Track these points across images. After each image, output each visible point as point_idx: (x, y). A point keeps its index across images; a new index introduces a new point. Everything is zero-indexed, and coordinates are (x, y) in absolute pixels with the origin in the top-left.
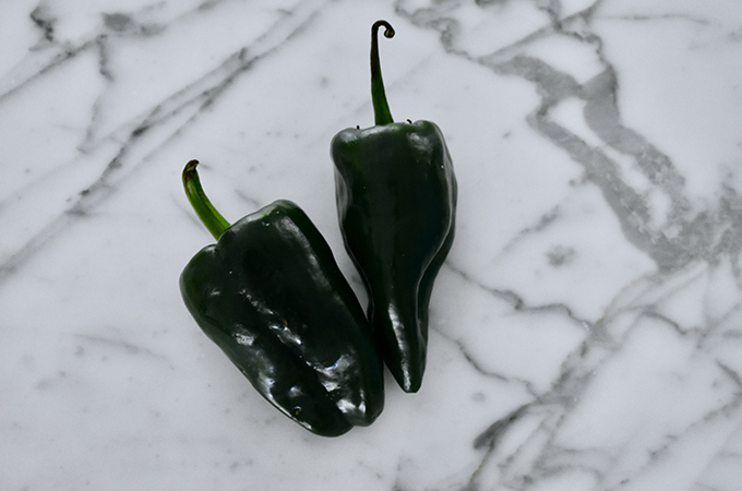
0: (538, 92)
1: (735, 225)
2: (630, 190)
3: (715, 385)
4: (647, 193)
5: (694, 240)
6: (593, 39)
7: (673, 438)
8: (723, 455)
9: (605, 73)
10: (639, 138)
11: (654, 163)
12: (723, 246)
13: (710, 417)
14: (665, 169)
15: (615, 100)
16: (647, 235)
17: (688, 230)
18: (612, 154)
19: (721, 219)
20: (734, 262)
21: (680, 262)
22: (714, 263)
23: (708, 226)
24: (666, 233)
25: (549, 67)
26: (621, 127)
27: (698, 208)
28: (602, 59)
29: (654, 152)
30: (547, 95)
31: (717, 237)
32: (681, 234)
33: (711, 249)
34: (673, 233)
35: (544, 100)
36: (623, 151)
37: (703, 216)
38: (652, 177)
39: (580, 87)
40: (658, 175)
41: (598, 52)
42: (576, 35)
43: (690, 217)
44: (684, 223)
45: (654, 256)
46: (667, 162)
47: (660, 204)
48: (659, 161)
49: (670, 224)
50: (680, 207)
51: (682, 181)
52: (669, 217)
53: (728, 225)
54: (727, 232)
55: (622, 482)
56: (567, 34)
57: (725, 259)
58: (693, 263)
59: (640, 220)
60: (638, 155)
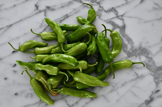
0: (113, 27)
1: (141, 51)
2: (125, 44)
3: (134, 75)
4: (127, 45)
5: (134, 53)
6: (122, 19)
7: (126, 82)
8: (133, 86)
9: (124, 25)
10: (128, 36)
11: (129, 40)
12: (138, 54)
13: (132, 80)
14: (131, 41)
15: (125, 30)
16: (127, 51)
17: (133, 51)
18: (123, 38)
19: (139, 50)
20: (140, 57)
21: (131, 56)
22: (136, 57)
23: (136, 51)
24: (130, 51)
25: (115, 23)
26: (125, 34)
27: (135, 48)
28: (123, 23)
29: (129, 38)
30: (114, 27)
31: (138, 53)
32: (132, 51)
33: (136, 55)
34: (131, 51)
35: (113, 28)
36: (125, 38)
37: (136, 49)
38: (129, 42)
39: (119, 27)
40: (130, 42)
41: (123, 22)
42: (120, 19)
43: (134, 49)
44: (133, 50)
45: (127, 54)
46: (131, 40)
47: (129, 47)
48: (130, 40)
49: (130, 50)
50: (132, 47)
51: (133, 43)
52: (130, 48)
53: (139, 51)
54: (139, 52)
55: (117, 88)
56: (118, 18)
57: (138, 56)
58: (133, 56)
59: (126, 49)
60: (127, 39)
